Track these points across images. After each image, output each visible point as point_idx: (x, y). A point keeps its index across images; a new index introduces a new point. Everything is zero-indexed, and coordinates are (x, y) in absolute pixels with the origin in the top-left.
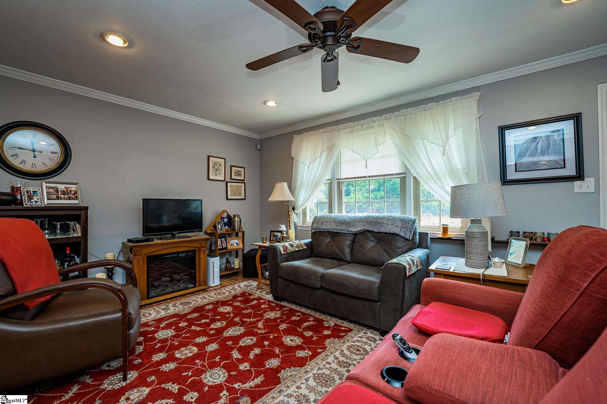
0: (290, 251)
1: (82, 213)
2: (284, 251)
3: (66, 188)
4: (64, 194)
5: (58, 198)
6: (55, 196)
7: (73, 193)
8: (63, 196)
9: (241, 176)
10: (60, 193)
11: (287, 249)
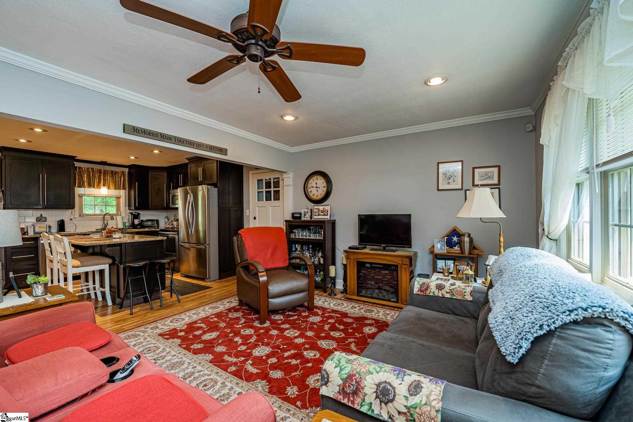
0: (431, 294)
1: (323, 224)
2: (420, 290)
3: (323, 208)
4: (322, 212)
5: (319, 215)
6: (317, 214)
7: (326, 211)
8: (321, 214)
9: (493, 179)
10: (320, 212)
11: (427, 289)
